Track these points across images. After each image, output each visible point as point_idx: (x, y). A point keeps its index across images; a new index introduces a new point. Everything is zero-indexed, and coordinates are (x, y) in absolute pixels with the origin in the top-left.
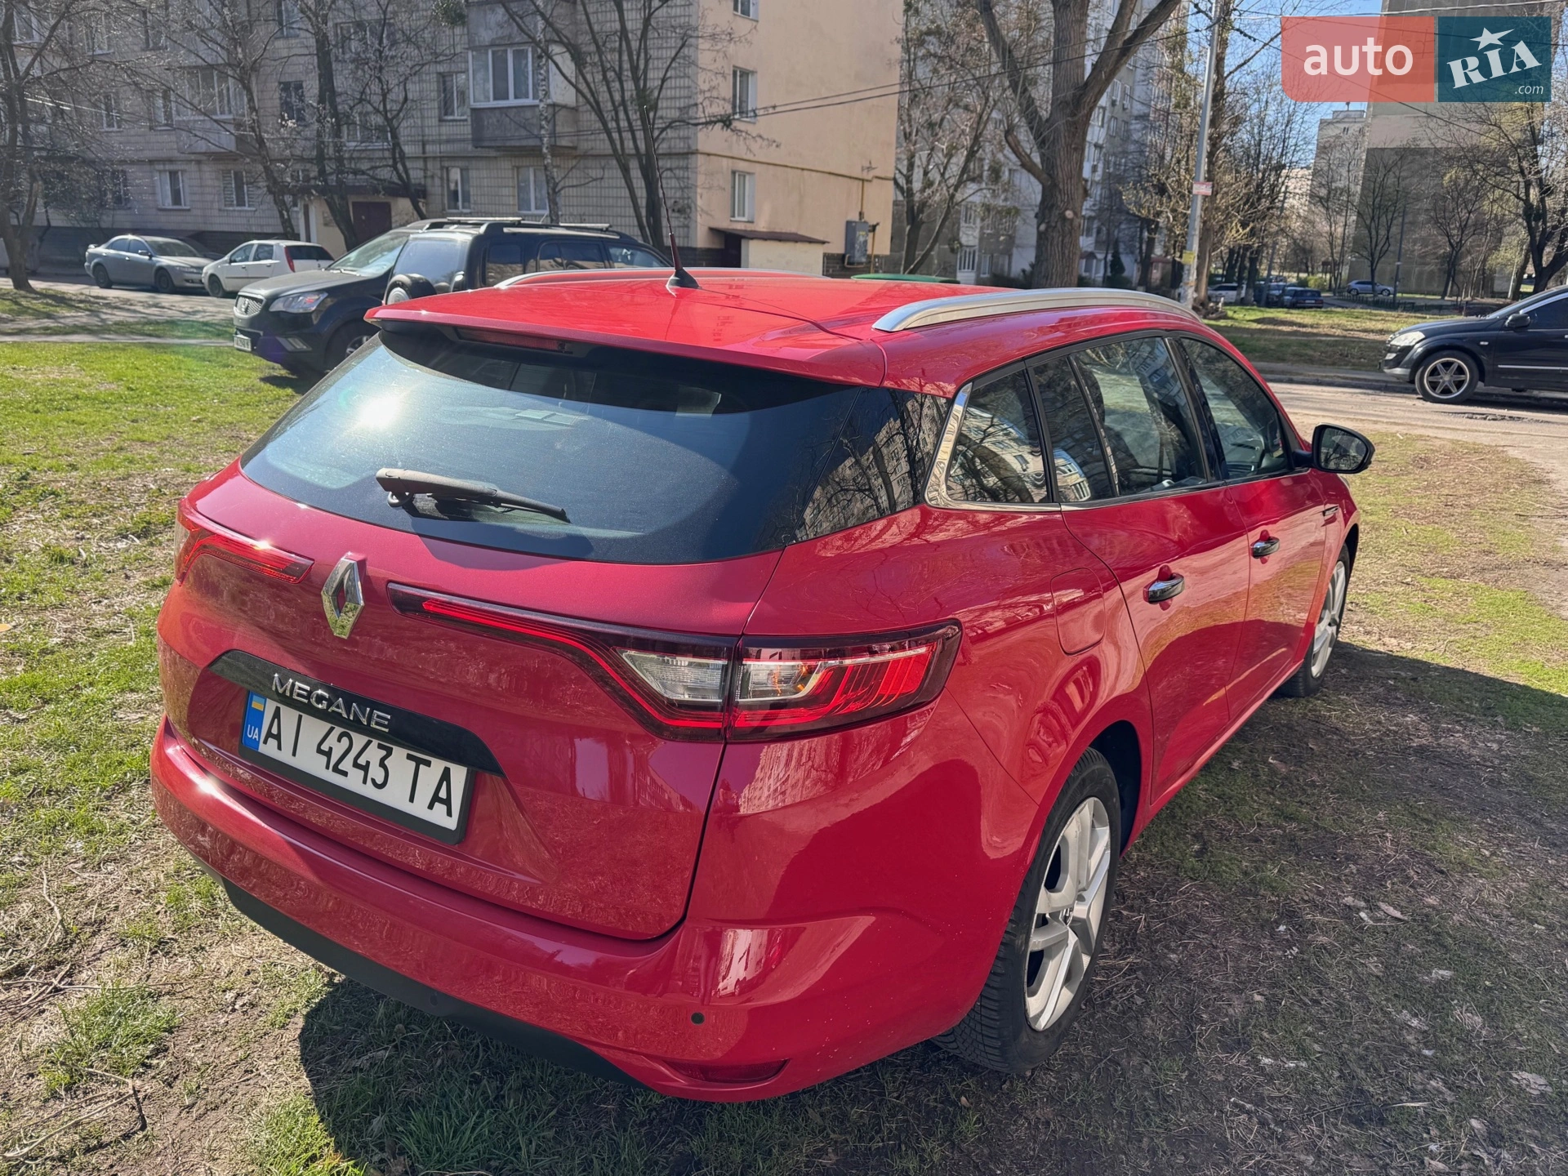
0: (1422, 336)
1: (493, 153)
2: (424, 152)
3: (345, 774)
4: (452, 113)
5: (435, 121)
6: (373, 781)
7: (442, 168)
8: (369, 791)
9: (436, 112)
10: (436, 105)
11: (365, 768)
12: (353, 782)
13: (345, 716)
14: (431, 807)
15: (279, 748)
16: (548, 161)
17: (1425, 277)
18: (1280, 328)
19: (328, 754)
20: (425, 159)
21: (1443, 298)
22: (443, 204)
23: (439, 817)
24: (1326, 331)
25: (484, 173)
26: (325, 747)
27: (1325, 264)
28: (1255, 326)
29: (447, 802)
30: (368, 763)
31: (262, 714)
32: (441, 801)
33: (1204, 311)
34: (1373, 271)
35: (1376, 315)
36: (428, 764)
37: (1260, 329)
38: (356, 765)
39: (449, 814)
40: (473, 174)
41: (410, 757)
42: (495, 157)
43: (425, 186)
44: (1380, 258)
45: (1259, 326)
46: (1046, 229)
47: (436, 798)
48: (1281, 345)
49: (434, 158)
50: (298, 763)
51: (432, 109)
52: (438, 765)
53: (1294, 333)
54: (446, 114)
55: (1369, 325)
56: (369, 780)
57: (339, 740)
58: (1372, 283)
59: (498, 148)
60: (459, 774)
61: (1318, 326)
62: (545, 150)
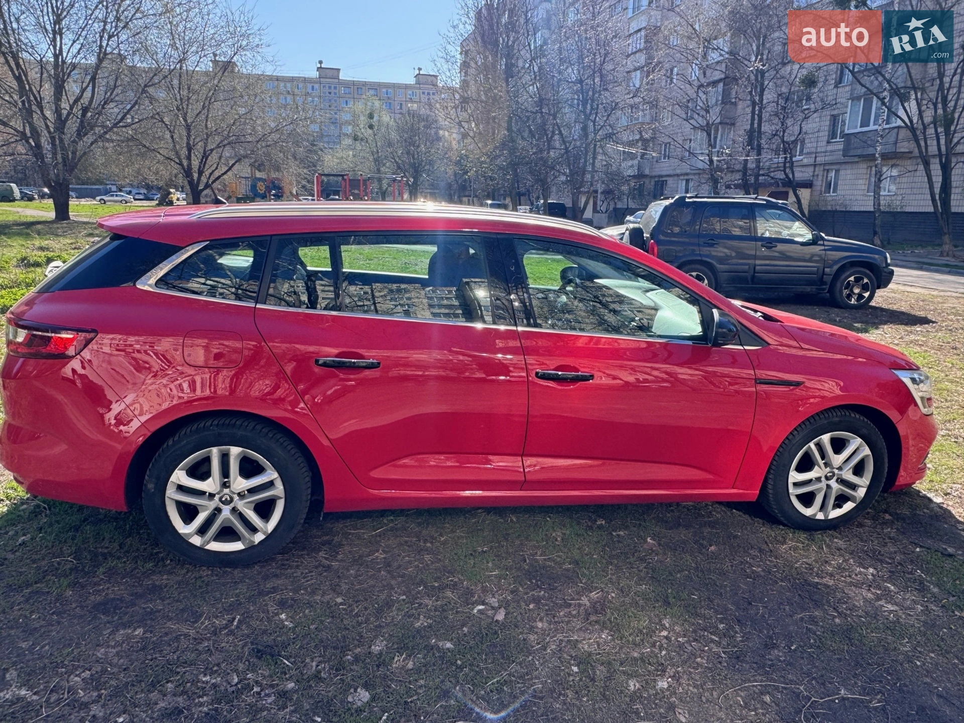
1: (856, 159)
2: (815, 161)
4: (836, 138)
5: (825, 143)
7: (824, 170)
9: (826, 138)
10: (827, 133)
16: (879, 161)
20: (815, 166)
22: (821, 191)
25: (849, 172)
40: (842, 172)
42: (858, 162)
43: (812, 181)
49: (820, 165)
51: (824, 135)
54: (832, 139)
59: (859, 156)
62: (877, 156)
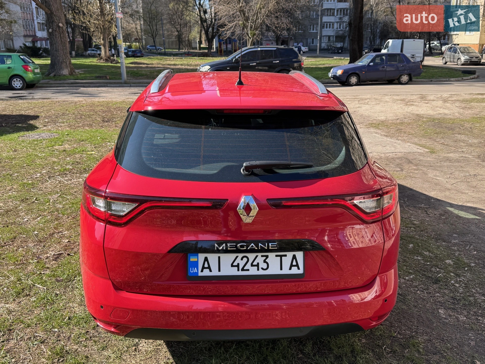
0: (210, 67)
3: (248, 270)
6: (262, 269)
8: (261, 272)
11: (258, 265)
12: (253, 271)
13: (256, 248)
14: (290, 269)
15: (211, 271)
17: (170, 43)
18: (141, 65)
19: (238, 266)
21: (179, 51)
23: (295, 271)
24: (156, 66)
26: (235, 264)
27: (136, 39)
28: (131, 65)
29: (297, 265)
30: (258, 263)
31: (197, 262)
32: (294, 266)
33: (110, 61)
34: (154, 42)
35: (167, 58)
36: (286, 256)
37: (134, 67)
38: (252, 265)
39: (299, 269)
41: (277, 256)
44: (155, 37)
45: (133, 65)
46: (52, 31)
47: (292, 266)
48: (151, 73)
50: (223, 273)
52: (290, 255)
53: (147, 67)
55: (168, 62)
56: (260, 269)
57: (242, 259)
58: (155, 46)
60: (300, 255)
61: (152, 64)
